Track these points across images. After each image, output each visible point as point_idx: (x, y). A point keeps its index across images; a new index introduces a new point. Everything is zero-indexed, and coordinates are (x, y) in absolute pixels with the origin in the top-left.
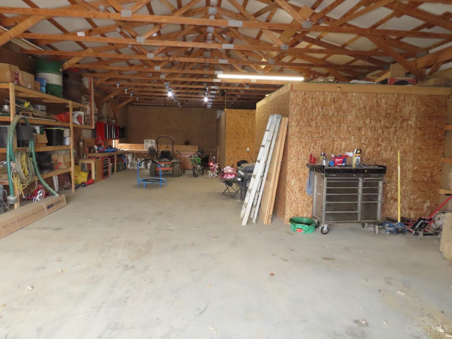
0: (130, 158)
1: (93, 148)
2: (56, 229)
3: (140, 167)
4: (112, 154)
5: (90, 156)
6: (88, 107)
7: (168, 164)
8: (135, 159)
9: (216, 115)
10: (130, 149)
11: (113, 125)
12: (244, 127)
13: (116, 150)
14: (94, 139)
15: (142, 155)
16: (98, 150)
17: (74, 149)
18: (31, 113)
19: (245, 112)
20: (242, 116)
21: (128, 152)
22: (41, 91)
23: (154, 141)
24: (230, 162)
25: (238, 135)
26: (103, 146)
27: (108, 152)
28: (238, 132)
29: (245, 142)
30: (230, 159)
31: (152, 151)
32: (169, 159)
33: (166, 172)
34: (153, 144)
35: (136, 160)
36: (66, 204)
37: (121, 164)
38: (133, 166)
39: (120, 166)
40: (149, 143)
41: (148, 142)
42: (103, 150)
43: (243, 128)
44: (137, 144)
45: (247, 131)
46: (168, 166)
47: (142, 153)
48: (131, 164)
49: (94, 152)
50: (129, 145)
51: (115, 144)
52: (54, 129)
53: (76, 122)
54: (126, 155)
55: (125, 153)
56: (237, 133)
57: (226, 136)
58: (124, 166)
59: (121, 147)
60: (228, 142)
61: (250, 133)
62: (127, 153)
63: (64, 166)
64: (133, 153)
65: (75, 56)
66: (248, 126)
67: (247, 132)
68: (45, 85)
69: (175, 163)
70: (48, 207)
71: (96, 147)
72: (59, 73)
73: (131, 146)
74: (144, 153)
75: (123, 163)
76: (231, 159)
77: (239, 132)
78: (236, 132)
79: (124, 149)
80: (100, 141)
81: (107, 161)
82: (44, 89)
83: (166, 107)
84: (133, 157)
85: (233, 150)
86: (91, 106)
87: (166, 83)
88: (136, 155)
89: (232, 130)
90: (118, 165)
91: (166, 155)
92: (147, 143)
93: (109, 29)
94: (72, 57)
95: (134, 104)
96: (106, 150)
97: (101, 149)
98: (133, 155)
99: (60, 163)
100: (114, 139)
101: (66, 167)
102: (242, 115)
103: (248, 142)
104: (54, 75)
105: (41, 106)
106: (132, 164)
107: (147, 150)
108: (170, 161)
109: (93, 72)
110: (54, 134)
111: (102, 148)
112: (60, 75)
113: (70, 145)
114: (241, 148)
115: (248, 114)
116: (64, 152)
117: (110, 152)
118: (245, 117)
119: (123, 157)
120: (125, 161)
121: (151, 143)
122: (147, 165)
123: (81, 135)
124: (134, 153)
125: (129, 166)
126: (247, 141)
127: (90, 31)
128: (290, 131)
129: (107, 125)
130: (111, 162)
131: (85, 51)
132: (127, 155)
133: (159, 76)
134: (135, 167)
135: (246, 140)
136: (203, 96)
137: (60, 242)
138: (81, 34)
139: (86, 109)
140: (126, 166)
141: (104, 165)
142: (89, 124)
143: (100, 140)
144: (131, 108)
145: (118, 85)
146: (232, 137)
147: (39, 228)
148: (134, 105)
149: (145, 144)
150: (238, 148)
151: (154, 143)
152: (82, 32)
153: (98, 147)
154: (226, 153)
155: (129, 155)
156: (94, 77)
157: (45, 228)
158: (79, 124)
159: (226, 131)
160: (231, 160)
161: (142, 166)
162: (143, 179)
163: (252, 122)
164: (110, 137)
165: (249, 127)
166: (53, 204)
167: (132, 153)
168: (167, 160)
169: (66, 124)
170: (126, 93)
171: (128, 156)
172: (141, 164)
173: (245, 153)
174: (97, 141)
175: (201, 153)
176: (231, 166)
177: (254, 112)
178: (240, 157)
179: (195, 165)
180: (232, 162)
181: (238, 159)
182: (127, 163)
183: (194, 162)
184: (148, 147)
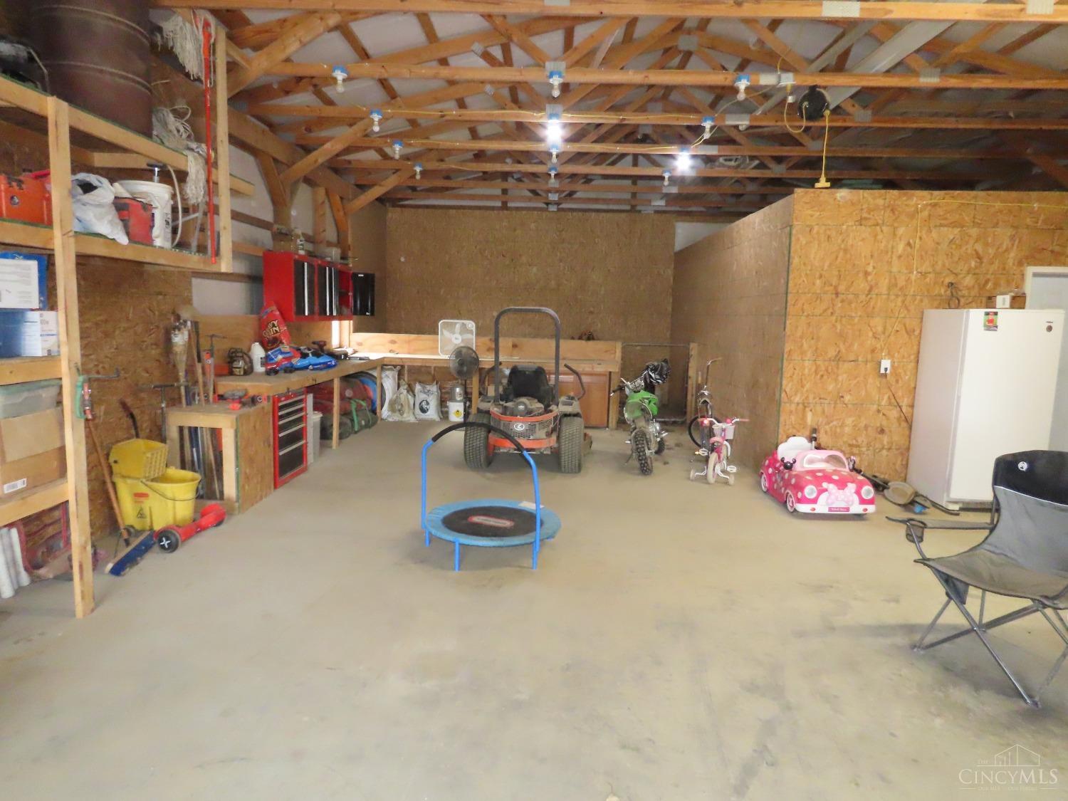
0: (389, 382)
1: (246, 356)
3: (423, 416)
4: (322, 377)
5: (221, 391)
7: (542, 424)
8: (406, 387)
9: (673, 235)
10: (391, 351)
11: (331, 264)
12: (870, 269)
13: (339, 357)
14: (253, 316)
15: (430, 373)
16: (266, 361)
17: (81, 378)
19: (880, 202)
20: (866, 219)
21: (383, 365)
23: (471, 325)
24: (804, 417)
25: (842, 301)
26: (286, 348)
27: (306, 368)
28: (841, 288)
29: (870, 334)
30: (801, 406)
31: (466, 363)
32: (541, 402)
34: (469, 336)
35: (411, 389)
37: (359, 408)
38: (401, 412)
39: (354, 413)
40: (454, 333)
41: (451, 328)
42: (285, 363)
43: (866, 274)
44: (413, 336)
45: (884, 284)
46: (541, 433)
47: (430, 367)
48: (392, 404)
49: (249, 371)
50: (388, 336)
51: (342, 334)
53: (104, 226)
54: (375, 373)
55: (375, 368)
56: (837, 294)
57: (790, 309)
58: (369, 414)
59: (360, 344)
60: (799, 333)
61: (897, 296)
62: (379, 368)
64: (398, 368)
66: (890, 263)
67: (884, 291)
69: (566, 415)
71: (258, 352)
73: (393, 342)
74: (435, 367)
75: (364, 404)
76: (805, 407)
77: (847, 289)
78: (836, 287)
79: (371, 350)
80: (277, 328)
81: (301, 410)
83: (507, 212)
84: (399, 379)
85: (818, 367)
86: (210, 164)
88: (411, 374)
89: (818, 282)
90: (345, 413)
91: (529, 384)
92: (446, 333)
95: (405, 202)
96: (297, 362)
97: (280, 357)
98: (400, 374)
100: (332, 318)
102: (865, 215)
103: (884, 333)
106: (396, 406)
107: (446, 357)
108: (547, 410)
111: (282, 353)
113: (52, 357)
114: (852, 357)
115: (893, 211)
117: (314, 369)
118: (877, 225)
119: (366, 379)
120: (371, 394)
121: (460, 334)
122: (447, 407)
123: (188, 301)
124: (402, 367)
125: (385, 412)
126: (880, 329)
129: (306, 264)
130: (316, 408)
132: (381, 374)
134: (405, 415)
135: (877, 323)
139: (180, 171)
140: (374, 411)
141: (284, 426)
142: (202, 249)
143: (275, 323)
144: (393, 214)
146: (818, 311)
148: (404, 206)
149: (442, 334)
150: (838, 358)
151: (471, 332)
153: (266, 350)
154: (784, 382)
155: (388, 373)
158: (123, 239)
159: (791, 284)
160: (807, 409)
161: (428, 413)
162: (447, 512)
163: (909, 244)
164: (317, 308)
165: (895, 269)
167: (395, 366)
168: (537, 406)
170: (376, 129)
171: (383, 375)
172: (428, 404)
173: (870, 380)
174: (263, 325)
175: (660, 375)
176: (807, 433)
177: (920, 199)
178: (847, 398)
179: (641, 423)
180: (809, 416)
181: (839, 406)
182: (378, 402)
183: (638, 413)
184: (451, 348)
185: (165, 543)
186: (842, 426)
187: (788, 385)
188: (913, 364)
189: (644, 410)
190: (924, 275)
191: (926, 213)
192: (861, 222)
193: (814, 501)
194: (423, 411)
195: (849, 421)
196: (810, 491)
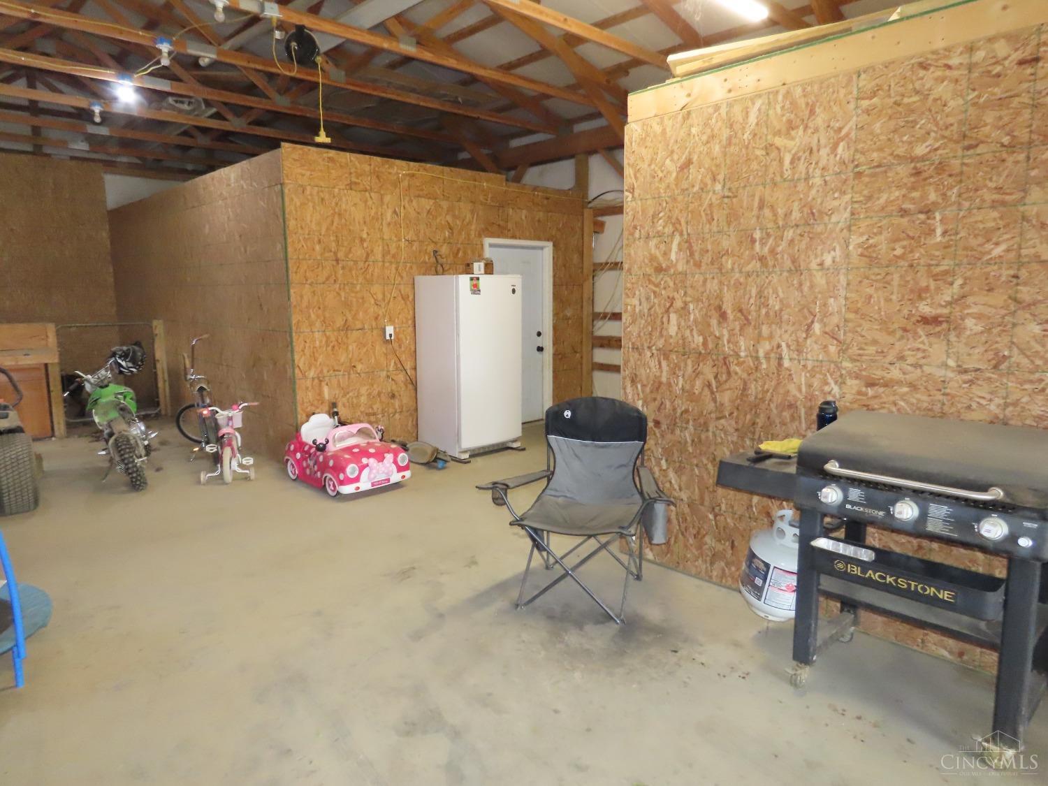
9: (102, 189)
12: (365, 236)
19: (367, 168)
20: (356, 183)
24: (320, 394)
25: (343, 268)
28: (341, 255)
29: (373, 302)
30: (316, 381)
43: (362, 240)
45: (378, 251)
56: (337, 260)
57: (292, 277)
60: (305, 304)
61: (391, 263)
66: (381, 230)
67: (379, 257)
76: (321, 381)
77: (346, 256)
78: (335, 253)
85: (328, 338)
89: (317, 247)
102: (354, 179)
103: (384, 300)
114: (359, 325)
115: (378, 177)
118: (366, 191)
126: (380, 296)
135: (376, 289)
136: (106, 72)
146: (321, 279)
150: (346, 328)
154: (296, 357)
159: (290, 249)
160: (323, 384)
163: (395, 212)
165: (386, 237)
173: (377, 348)
175: (134, 361)
176: (326, 408)
177: (400, 168)
178: (359, 367)
179: (120, 427)
180: (326, 390)
181: (353, 376)
183: (114, 414)
186: (358, 396)
187: (300, 360)
188: (411, 329)
189: (123, 409)
190: (410, 242)
191: (405, 183)
192: (351, 185)
193: (357, 479)
195: (364, 390)
196: (351, 470)
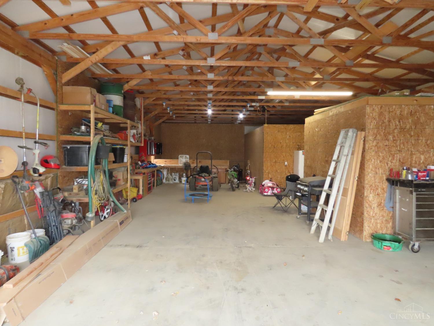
1: (138, 164)
2: (138, 247)
3: (175, 182)
5: (136, 172)
6: (139, 126)
7: (208, 179)
9: (244, 130)
10: (165, 164)
11: (153, 141)
12: (281, 142)
13: (154, 165)
14: (137, 155)
15: (176, 170)
16: (142, 165)
17: (130, 165)
18: (102, 133)
19: (283, 127)
21: (163, 168)
22: (109, 112)
23: (188, 156)
25: (276, 149)
26: (146, 162)
27: (150, 167)
28: (275, 146)
29: (282, 156)
30: (268, 173)
31: (187, 166)
32: (208, 174)
33: (205, 186)
34: (187, 159)
35: (171, 175)
36: (131, 220)
37: (159, 179)
38: (169, 181)
40: (183, 158)
42: (145, 166)
43: (281, 143)
44: (171, 160)
45: (285, 145)
46: (208, 181)
47: (176, 168)
48: (166, 178)
49: (140, 168)
50: (164, 160)
51: (153, 160)
52: (118, 147)
53: (132, 140)
54: (162, 170)
55: (162, 169)
56: (274, 147)
57: (264, 151)
59: (156, 162)
60: (267, 156)
61: (288, 148)
63: (123, 182)
65: (134, 79)
66: (286, 140)
67: (285, 147)
68: (112, 106)
69: (214, 177)
70: (121, 223)
71: (140, 163)
72: (121, 94)
73: (166, 162)
74: (178, 168)
77: (277, 146)
78: (274, 146)
80: (143, 158)
81: (151, 177)
82: (111, 109)
83: (196, 124)
84: (168, 172)
85: (271, 164)
86: (141, 125)
87: (209, 102)
88: (172, 170)
89: (270, 145)
90: (157, 180)
91: (205, 170)
92: (181, 159)
93: (173, 52)
94: (132, 79)
95: (166, 121)
96: (148, 166)
97: (144, 165)
98: (168, 170)
99: (119, 180)
100: (152, 155)
101: (124, 183)
104: (117, 96)
105: (106, 125)
106: (167, 179)
107: (181, 165)
108: (209, 176)
109: (142, 93)
110: (118, 152)
112: (121, 96)
113: (127, 162)
114: (279, 162)
115: (286, 129)
116: (123, 169)
117: (152, 168)
118: (282, 132)
119: (159, 172)
120: (161, 176)
121: (185, 159)
122: (181, 179)
125: (164, 181)
126: (285, 155)
127: (156, 55)
128: (367, 146)
129: (149, 142)
130: (153, 178)
131: (144, 73)
133: (207, 95)
135: (284, 154)
136: (238, 113)
137: (152, 261)
138: (147, 58)
139: (138, 127)
140: (162, 180)
141: (148, 180)
142: (140, 142)
143: (143, 156)
144: (164, 126)
145: (164, 104)
146: (270, 151)
147: (121, 245)
148: (166, 123)
150: (276, 162)
151: (188, 158)
152: (148, 56)
153: (141, 163)
154: (264, 168)
155: (165, 170)
156: (144, 98)
157: (126, 246)
158: (134, 141)
159: (264, 146)
162: (190, 194)
163: (290, 136)
164: (150, 153)
165: (287, 142)
166: (123, 221)
167: (167, 168)
168: (207, 175)
169: (124, 143)
170: (169, 111)
172: (176, 178)
173: (283, 167)
174: (140, 157)
175: (237, 167)
176: (270, 179)
177: (291, 126)
178: (278, 171)
179: (232, 179)
180: (270, 175)
181: (277, 173)
182: (163, 178)
183: (231, 177)
184: (182, 162)
185: (134, 200)
186: (278, 177)
187: (265, 168)
188: (292, 163)
189: (233, 176)
190: (293, 143)
191: (293, 129)
192: (279, 131)
193: (268, 192)
194: (175, 180)
195: (279, 176)
196: (266, 190)
